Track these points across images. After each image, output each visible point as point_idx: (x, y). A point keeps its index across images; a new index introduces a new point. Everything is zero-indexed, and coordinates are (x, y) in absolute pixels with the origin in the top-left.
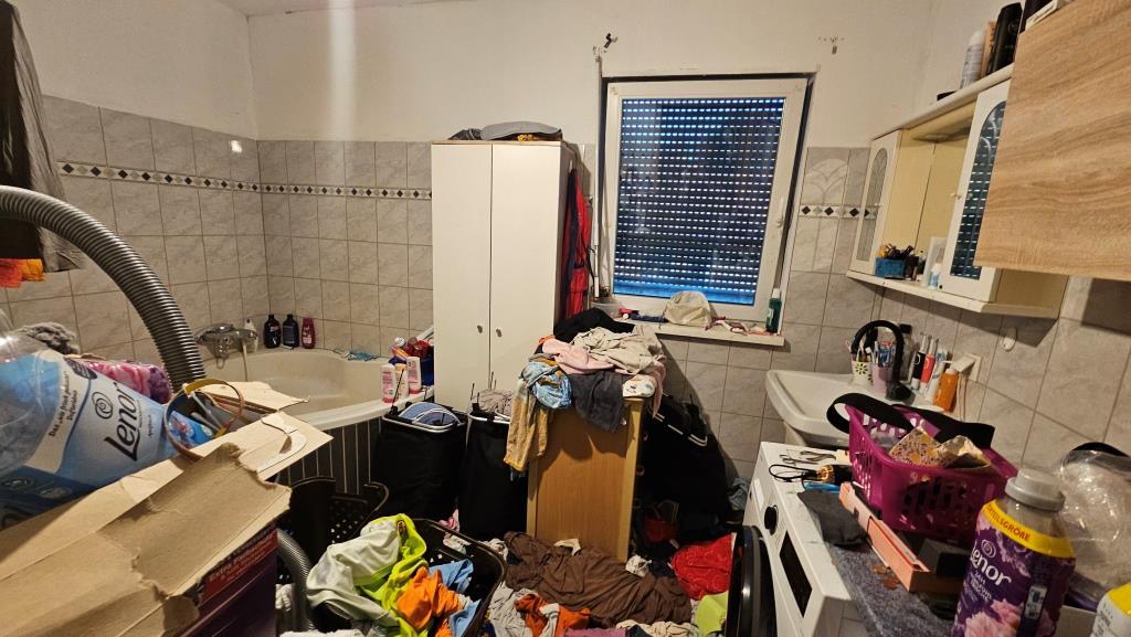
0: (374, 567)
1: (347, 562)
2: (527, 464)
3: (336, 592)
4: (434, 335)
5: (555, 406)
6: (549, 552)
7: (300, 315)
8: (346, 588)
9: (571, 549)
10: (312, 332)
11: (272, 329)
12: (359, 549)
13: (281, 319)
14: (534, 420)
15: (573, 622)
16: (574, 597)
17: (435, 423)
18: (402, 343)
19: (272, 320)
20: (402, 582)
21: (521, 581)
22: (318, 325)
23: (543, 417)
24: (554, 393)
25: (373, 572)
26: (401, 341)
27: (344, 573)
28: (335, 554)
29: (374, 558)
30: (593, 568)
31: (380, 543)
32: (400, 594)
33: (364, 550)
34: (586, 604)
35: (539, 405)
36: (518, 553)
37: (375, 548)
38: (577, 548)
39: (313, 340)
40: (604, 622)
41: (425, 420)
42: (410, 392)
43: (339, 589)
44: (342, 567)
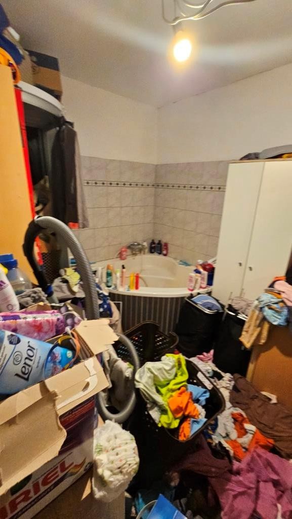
0: (163, 378)
1: (152, 372)
2: (253, 346)
3: (145, 386)
4: (217, 262)
5: (275, 323)
6: (257, 395)
7: (164, 241)
8: (149, 385)
9: (270, 400)
10: (167, 249)
11: (153, 245)
12: (158, 368)
13: (156, 242)
14: (260, 325)
15: (262, 443)
16: (267, 428)
17: (209, 308)
18: (201, 263)
19: (153, 242)
20: (173, 391)
21: (237, 403)
22: (169, 246)
23: (266, 326)
24: (275, 315)
25: (162, 380)
26: (200, 262)
27: (150, 377)
28: (148, 367)
29: (164, 374)
30: (282, 418)
31: (168, 368)
32: (171, 396)
33: (160, 369)
34: (273, 437)
35: (264, 319)
36: (239, 387)
37: (165, 370)
38: (274, 401)
39: (167, 252)
40: (283, 453)
41: (204, 305)
42: (201, 287)
43: (146, 385)
44: (149, 374)
